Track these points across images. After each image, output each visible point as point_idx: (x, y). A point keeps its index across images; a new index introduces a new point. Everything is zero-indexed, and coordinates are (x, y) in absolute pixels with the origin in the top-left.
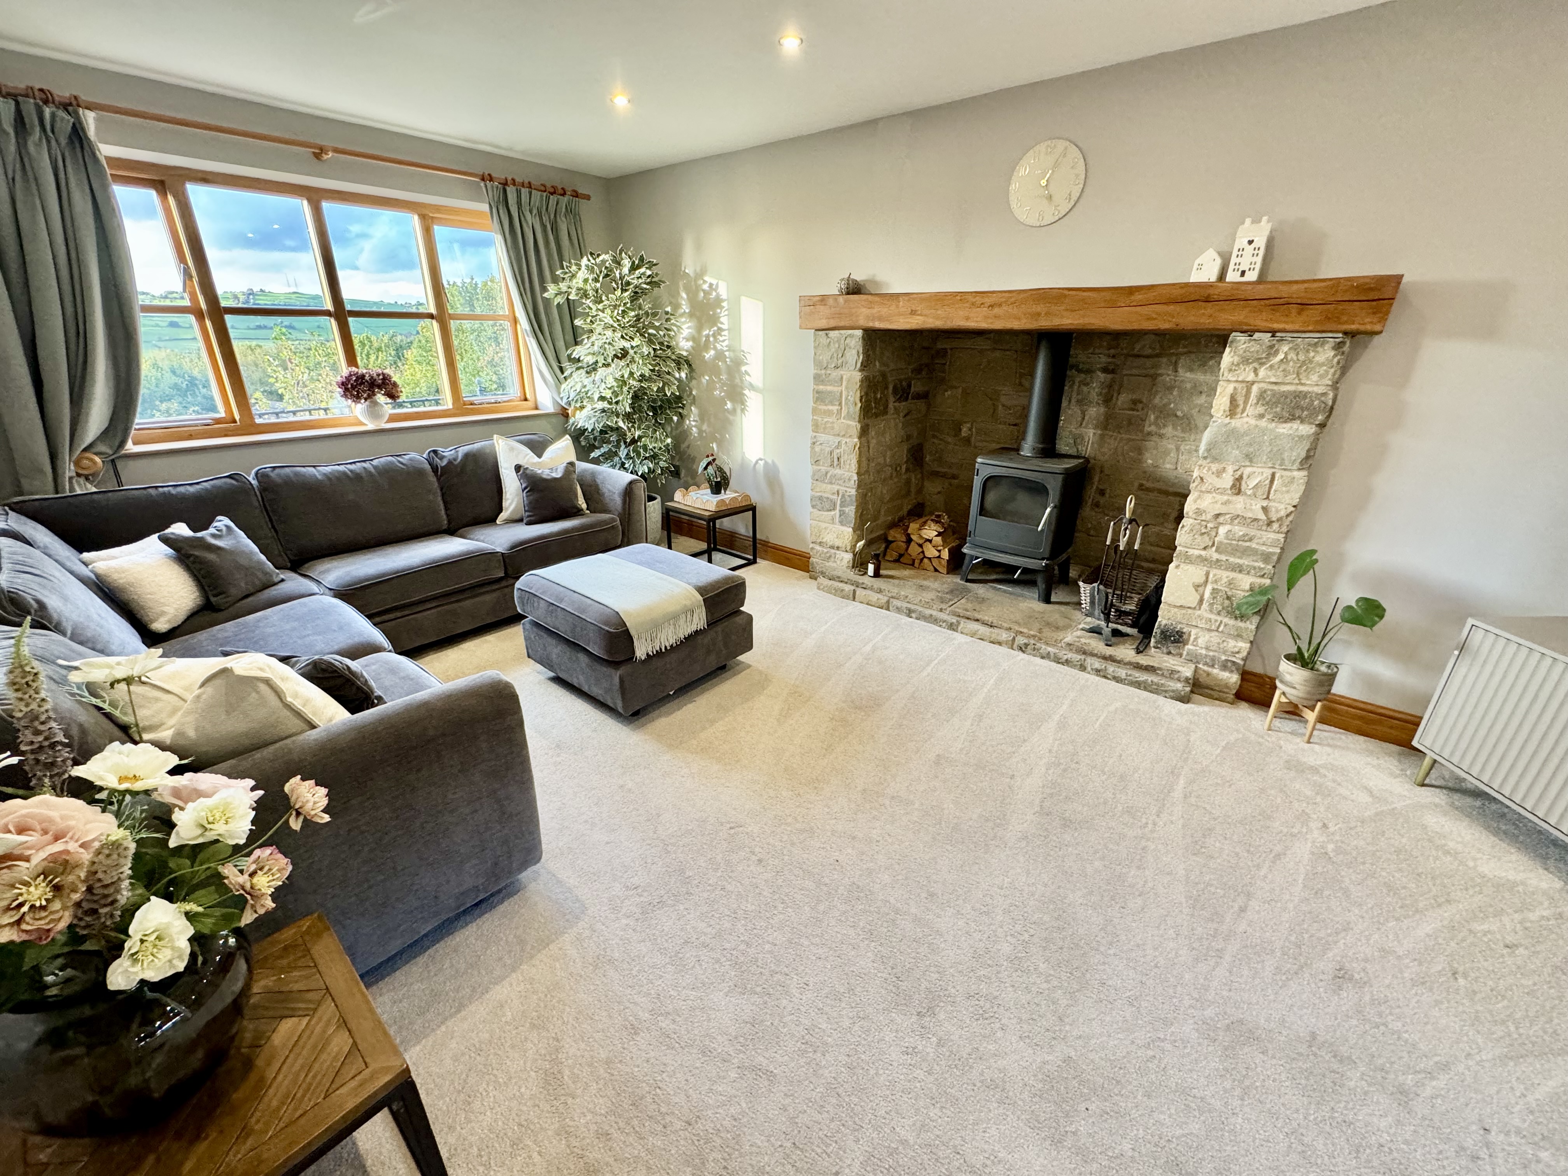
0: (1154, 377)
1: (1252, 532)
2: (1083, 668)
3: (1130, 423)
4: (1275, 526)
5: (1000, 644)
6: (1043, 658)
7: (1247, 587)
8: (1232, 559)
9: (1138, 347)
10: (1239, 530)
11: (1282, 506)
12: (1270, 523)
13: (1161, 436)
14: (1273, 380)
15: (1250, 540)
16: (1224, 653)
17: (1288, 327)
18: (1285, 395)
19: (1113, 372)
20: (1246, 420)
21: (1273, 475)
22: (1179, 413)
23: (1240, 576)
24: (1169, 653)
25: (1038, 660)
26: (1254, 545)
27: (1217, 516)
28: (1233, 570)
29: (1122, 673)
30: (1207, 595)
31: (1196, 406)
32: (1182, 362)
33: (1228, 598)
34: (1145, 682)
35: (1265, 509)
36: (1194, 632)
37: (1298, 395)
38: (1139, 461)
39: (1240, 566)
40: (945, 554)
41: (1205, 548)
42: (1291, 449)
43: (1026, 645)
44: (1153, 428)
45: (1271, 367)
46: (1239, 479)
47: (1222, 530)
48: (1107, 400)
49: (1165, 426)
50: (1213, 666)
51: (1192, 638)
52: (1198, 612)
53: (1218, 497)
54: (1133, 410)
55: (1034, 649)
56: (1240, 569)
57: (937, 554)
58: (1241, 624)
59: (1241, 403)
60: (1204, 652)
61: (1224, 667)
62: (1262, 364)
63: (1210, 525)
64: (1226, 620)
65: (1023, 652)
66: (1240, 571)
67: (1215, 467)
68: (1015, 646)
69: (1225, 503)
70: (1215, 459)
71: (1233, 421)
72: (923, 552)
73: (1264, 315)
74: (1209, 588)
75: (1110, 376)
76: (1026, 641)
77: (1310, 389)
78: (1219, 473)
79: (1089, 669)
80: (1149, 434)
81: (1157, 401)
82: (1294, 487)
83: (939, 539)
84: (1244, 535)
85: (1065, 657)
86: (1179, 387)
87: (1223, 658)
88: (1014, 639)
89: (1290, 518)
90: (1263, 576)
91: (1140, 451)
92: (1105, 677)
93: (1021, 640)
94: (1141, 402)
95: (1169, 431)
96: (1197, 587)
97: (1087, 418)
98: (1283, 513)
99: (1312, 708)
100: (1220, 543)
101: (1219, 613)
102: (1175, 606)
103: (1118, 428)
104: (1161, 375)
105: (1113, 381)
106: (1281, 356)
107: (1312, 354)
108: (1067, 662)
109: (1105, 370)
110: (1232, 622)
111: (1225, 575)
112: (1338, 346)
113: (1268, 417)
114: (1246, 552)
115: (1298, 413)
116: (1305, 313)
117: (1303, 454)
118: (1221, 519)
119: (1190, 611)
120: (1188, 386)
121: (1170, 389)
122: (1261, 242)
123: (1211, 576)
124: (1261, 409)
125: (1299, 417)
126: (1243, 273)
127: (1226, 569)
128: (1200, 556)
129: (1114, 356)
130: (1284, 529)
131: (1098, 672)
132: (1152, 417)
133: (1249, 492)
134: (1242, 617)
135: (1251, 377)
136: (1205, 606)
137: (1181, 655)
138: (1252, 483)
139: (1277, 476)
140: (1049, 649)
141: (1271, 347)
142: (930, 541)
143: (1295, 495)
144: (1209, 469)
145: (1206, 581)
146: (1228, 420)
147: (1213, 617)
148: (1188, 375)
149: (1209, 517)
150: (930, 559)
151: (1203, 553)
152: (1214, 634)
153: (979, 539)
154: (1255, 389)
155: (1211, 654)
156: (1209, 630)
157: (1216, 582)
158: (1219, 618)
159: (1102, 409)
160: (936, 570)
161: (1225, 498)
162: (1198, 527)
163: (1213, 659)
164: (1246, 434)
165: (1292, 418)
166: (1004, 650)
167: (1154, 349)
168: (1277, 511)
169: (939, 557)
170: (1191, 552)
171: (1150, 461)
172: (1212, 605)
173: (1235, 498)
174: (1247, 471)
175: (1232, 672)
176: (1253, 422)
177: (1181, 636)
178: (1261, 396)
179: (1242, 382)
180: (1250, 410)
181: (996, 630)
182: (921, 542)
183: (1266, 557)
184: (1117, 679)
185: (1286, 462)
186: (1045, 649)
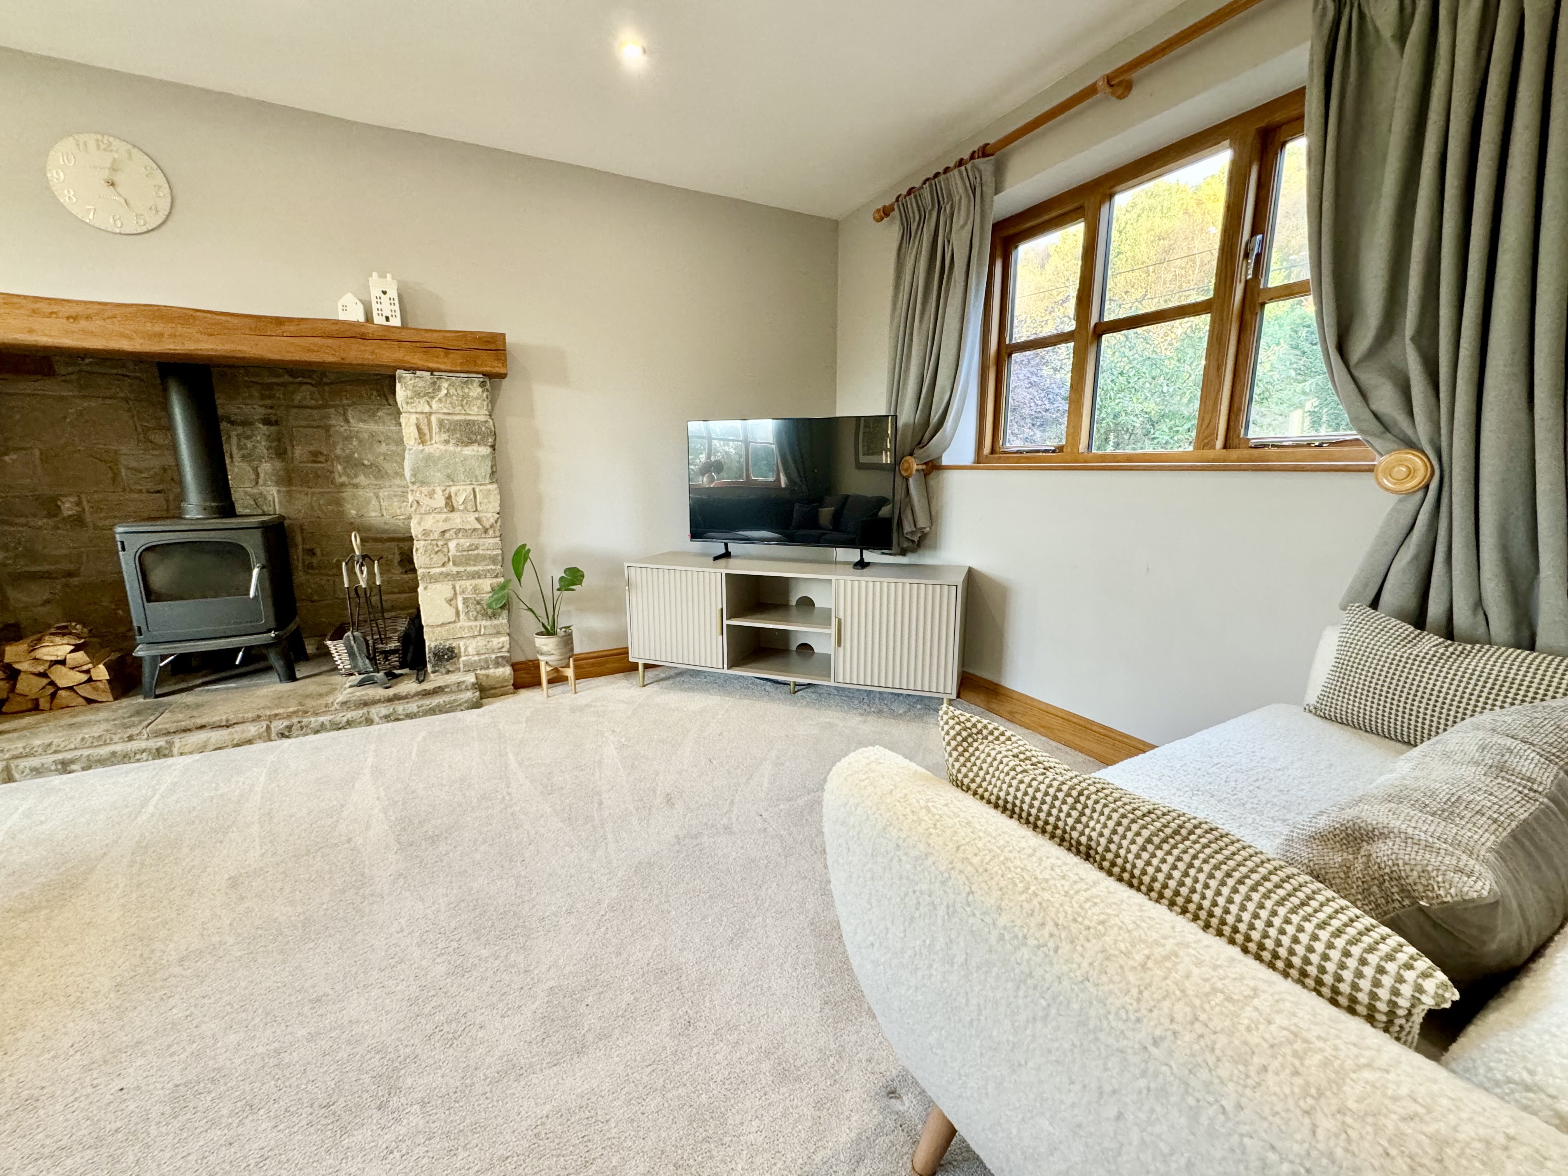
0: (327, 428)
1: (476, 541)
2: (369, 722)
3: (317, 476)
4: (491, 532)
5: (250, 742)
6: (317, 732)
7: (489, 589)
8: (469, 569)
9: (298, 397)
10: (466, 542)
11: (490, 515)
12: (486, 531)
13: (356, 486)
14: (445, 411)
15: (477, 548)
16: (493, 652)
17: (442, 367)
18: (458, 424)
19: (276, 423)
20: (435, 446)
21: (474, 490)
22: (366, 462)
23: (480, 581)
24: (448, 672)
25: (312, 737)
26: (481, 552)
27: (444, 532)
28: (473, 578)
29: (412, 707)
30: (460, 606)
31: (380, 454)
32: (350, 414)
33: (478, 603)
34: (438, 705)
35: (478, 519)
36: (462, 643)
37: (468, 423)
38: (341, 514)
39: (477, 572)
40: (101, 673)
41: (443, 565)
42: (479, 467)
43: (289, 728)
44: (344, 479)
45: (440, 400)
46: (449, 498)
47: (452, 545)
48: (280, 453)
49: (356, 476)
50: (488, 668)
51: (462, 650)
52: (459, 625)
53: (438, 517)
54: (315, 462)
55: (302, 728)
56: (476, 575)
57: (84, 677)
58: (495, 622)
59: (426, 431)
60: (476, 658)
61: (497, 664)
62: (433, 398)
63: (440, 543)
64: (484, 623)
65: (288, 737)
66: (479, 577)
67: (425, 490)
68: (273, 735)
69: (445, 520)
70: (423, 483)
71: (426, 448)
72: (52, 683)
73: (419, 355)
74: (460, 599)
75: (273, 428)
76: (286, 723)
77: (475, 418)
78: (431, 495)
79: (377, 719)
80: (343, 485)
81: (338, 451)
82: (492, 498)
83: (80, 654)
84: (471, 545)
85: (345, 719)
86: (357, 437)
87: (493, 656)
88: (268, 727)
89: (499, 524)
90: (496, 577)
91: (338, 502)
92: (397, 720)
93: (279, 725)
94: (321, 453)
95: (362, 479)
96: (450, 601)
97: (262, 475)
98: (492, 521)
99: (568, 666)
100: (454, 556)
101: (476, 619)
102: (438, 626)
103: (305, 482)
104: (333, 426)
105: (279, 433)
106: (444, 391)
107: (466, 390)
108: (349, 724)
109: (267, 422)
110: (488, 623)
111: (468, 584)
112: (482, 384)
113: (452, 442)
114: (478, 559)
115: (474, 438)
116: (451, 356)
117: (489, 471)
118: (447, 535)
119: (452, 626)
120: (366, 436)
121: (348, 439)
122: (393, 293)
123: (458, 588)
124: (445, 436)
125: (476, 441)
126: (387, 319)
127: (468, 579)
128: (441, 573)
129: (271, 407)
130: (498, 534)
131: (387, 718)
132: (339, 467)
133: (461, 508)
134: (494, 616)
135: (427, 409)
136: (462, 616)
137: (459, 669)
138: (461, 499)
139: (477, 490)
140: (321, 719)
141: (434, 383)
142: (63, 662)
143: (495, 506)
144: (421, 493)
145: (455, 594)
146: (421, 447)
147: (473, 624)
148: (361, 425)
149: (436, 535)
150: (71, 688)
151: (443, 569)
152: (479, 638)
153: (156, 633)
154: (433, 419)
155: (483, 657)
156: (474, 637)
157: (463, 592)
158: (478, 623)
159: (278, 465)
160: (90, 701)
161: (444, 516)
162: (430, 547)
163: (486, 661)
164: (439, 459)
165: (471, 442)
166: (259, 747)
167: (316, 400)
168: (488, 520)
169: (90, 680)
170: (433, 571)
171: (353, 512)
172: (467, 613)
173: (451, 515)
174: (453, 489)
175: (504, 666)
176: (442, 447)
177: (453, 652)
178: (441, 423)
179: (422, 413)
180: (436, 438)
181: (238, 728)
182: (41, 669)
183: (493, 560)
184: (410, 716)
185: (480, 478)
186: (315, 721)
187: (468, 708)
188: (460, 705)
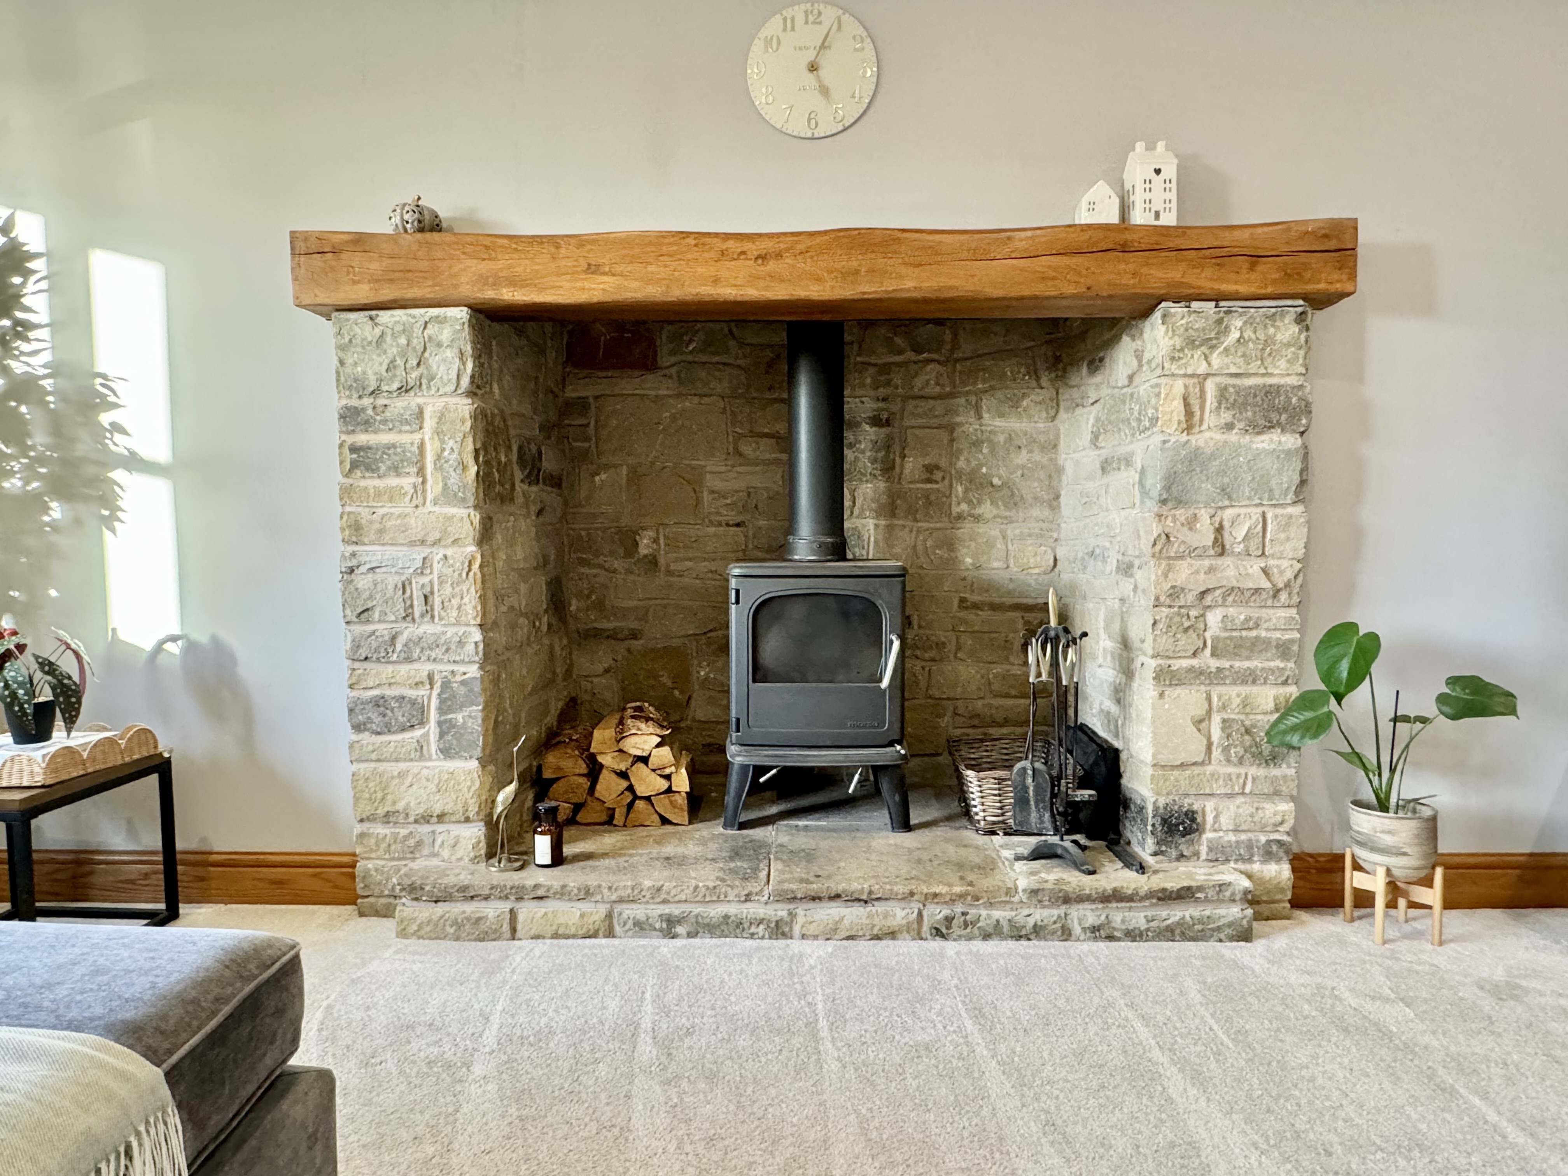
0: (951, 428)
1: (1255, 614)
2: (1066, 934)
3: (929, 503)
4: (1283, 596)
5: (892, 935)
6: (986, 937)
7: (1271, 706)
8: (1237, 664)
9: (919, 382)
10: (1239, 614)
11: (1285, 564)
12: (1276, 593)
13: (977, 519)
14: (1233, 370)
15: (1257, 626)
16: (1262, 830)
17: (1243, 289)
18: (1252, 391)
19: (888, 423)
20: (1207, 435)
21: (1264, 515)
22: (996, 481)
23: (1255, 689)
24: (1181, 857)
25: (978, 945)
26: (1264, 634)
27: (1203, 593)
28: (1244, 682)
29: (1138, 918)
30: (1216, 734)
31: (1018, 467)
32: (984, 404)
33: (1248, 731)
34: (1181, 923)
35: (1265, 571)
36: (1210, 806)
37: (1271, 391)
38: (952, 562)
39: (1252, 672)
40: (682, 782)
41: (1195, 654)
42: (1280, 471)
43: (949, 920)
44: (964, 507)
45: (1226, 350)
46: (1220, 530)
47: (1214, 618)
48: (888, 469)
49: (980, 502)
50: (1250, 860)
51: (1210, 818)
52: (1209, 769)
53: (1197, 563)
54: (929, 481)
55: (966, 925)
56: (1251, 678)
57: (663, 784)
58: (1275, 772)
59: (1196, 409)
60: (1232, 837)
61: (1268, 855)
62: (1213, 348)
63: (1193, 613)
64: (1253, 771)
65: (943, 937)
66: (1254, 682)
67: (1182, 514)
68: (925, 928)
69: (1211, 570)
70: (1180, 502)
71: (1193, 438)
72: (631, 788)
73: (1208, 272)
74: (1216, 719)
75: (884, 431)
76: (946, 912)
77: (1282, 381)
78: (1191, 523)
79: (1077, 930)
80: (960, 517)
81: (961, 464)
82: (1293, 532)
83: (666, 751)
84: (1248, 619)
85: (1031, 922)
86: (990, 441)
87: (1263, 839)
88: (920, 914)
89: (1300, 580)
90: (1285, 683)
91: (950, 545)
92: (1110, 938)
93: (936, 913)
94: (938, 468)
95: (986, 509)
96: (1198, 723)
97: (859, 502)
98: (1289, 574)
99: (1428, 882)
100: (1215, 639)
101: (1241, 761)
102: (1174, 767)
103: (912, 513)
104: (959, 424)
105: (890, 438)
106: (1235, 335)
107: (1271, 331)
108: (1038, 932)
109: (876, 421)
110: (1261, 772)
111: (1234, 693)
112: (1301, 318)
113: (1239, 425)
114: (1256, 646)
115: (1274, 416)
116: (1260, 268)
117: (1296, 479)
118: (1208, 600)
119: (1196, 770)
120: (1001, 438)
121: (977, 444)
122: (1170, 171)
123: (1215, 699)
124: (1226, 417)
125: (1279, 423)
126: (1157, 215)
127: (1234, 683)
128: (1191, 670)
129: (884, 400)
130: (1296, 599)
131: (1096, 932)
132: (960, 489)
133: (1238, 548)
134: (1273, 759)
135: (1203, 368)
136: (1216, 753)
137: (1197, 854)
138: (1240, 533)
139: (1269, 516)
140: (997, 914)
141: (1220, 321)
142: (645, 760)
143: (1295, 546)
144: (1174, 520)
145: (1209, 712)
146: (1184, 437)
147: (1231, 770)
148: (999, 423)
149: (1190, 598)
150: (648, 799)
151: (1194, 662)
152: (1240, 800)
153: (757, 732)
154: (1210, 387)
155: (1243, 837)
156: (1231, 796)
157: (1224, 708)
158: (1242, 770)
159: (882, 485)
160: (665, 821)
161: (1207, 563)
162: (1177, 619)
163: (1250, 846)
164: (1212, 457)
165: (1271, 426)
166: (906, 947)
167: (943, 386)
168: (1282, 573)
169: (669, 790)
170: (1177, 664)
171: (969, 560)
172: (1226, 749)
173: (1220, 561)
174: (1228, 514)
175: (1279, 861)
176: (1219, 437)
177: (1193, 820)
178: (1222, 391)
179: (1192, 376)
180: (1210, 419)
181: (879, 908)
182: (623, 767)
183: (1283, 650)
185: (1277, 494)
186: (988, 915)
187: (1231, 939)
188: (1219, 929)
